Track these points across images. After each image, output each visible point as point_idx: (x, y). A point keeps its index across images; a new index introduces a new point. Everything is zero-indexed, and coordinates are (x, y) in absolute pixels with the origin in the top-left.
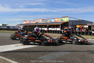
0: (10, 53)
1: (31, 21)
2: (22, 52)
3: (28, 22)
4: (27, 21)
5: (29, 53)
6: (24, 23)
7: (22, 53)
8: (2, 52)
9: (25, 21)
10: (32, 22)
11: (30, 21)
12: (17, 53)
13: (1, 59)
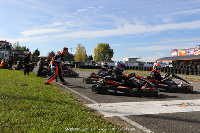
0: (153, 119)
1: (190, 49)
2: (181, 120)
3: (184, 52)
4: (180, 51)
5: (196, 124)
6: (175, 54)
7: (181, 122)
8: (138, 115)
9: (176, 50)
10: (192, 52)
11: (187, 50)
12: (170, 120)
13: (140, 130)
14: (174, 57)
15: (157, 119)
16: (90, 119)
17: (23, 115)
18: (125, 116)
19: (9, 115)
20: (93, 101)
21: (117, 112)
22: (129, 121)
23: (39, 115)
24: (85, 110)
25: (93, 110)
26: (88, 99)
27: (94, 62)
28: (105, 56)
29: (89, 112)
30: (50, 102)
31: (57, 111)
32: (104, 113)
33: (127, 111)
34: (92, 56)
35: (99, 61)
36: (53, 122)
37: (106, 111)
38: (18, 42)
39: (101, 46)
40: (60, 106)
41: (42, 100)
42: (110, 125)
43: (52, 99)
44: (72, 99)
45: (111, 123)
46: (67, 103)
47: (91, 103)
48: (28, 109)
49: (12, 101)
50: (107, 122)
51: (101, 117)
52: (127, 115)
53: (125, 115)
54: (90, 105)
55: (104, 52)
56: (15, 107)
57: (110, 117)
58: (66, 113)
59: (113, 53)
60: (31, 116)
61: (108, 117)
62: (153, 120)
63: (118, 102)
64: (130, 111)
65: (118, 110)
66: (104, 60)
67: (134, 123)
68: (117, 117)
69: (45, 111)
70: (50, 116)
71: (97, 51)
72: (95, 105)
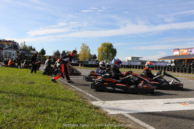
1: (191, 48)
2: (183, 118)
3: (185, 51)
4: (182, 50)
6: (177, 53)
7: (183, 120)
8: (141, 113)
9: (178, 49)
11: (189, 49)
12: (173, 118)
13: (143, 127)
14: (176, 56)
15: (160, 117)
16: (95, 116)
17: (30, 112)
18: (129, 114)
19: (16, 111)
20: (97, 99)
21: (121, 110)
22: (133, 118)
23: (45, 112)
24: (90, 107)
25: (97, 108)
26: (93, 97)
27: (97, 61)
28: (108, 55)
29: (93, 110)
30: (56, 99)
31: (62, 108)
32: (108, 111)
33: (131, 109)
34: (95, 55)
35: (102, 60)
36: (58, 119)
37: (110, 109)
38: (25, 42)
39: (104, 45)
40: (65, 103)
41: (47, 98)
42: (114, 123)
43: (58, 97)
44: (77, 97)
45: (115, 120)
46: (72, 100)
47: (96, 100)
48: (34, 106)
49: (19, 98)
50: (111, 120)
51: (105, 114)
52: (131, 112)
53: (128, 112)
54: (94, 103)
55: (107, 51)
56: (22, 104)
57: (114, 115)
58: (71, 110)
59: (116, 52)
60: (37, 113)
61: (111, 115)
62: (156, 117)
63: (121, 99)
64: (134, 109)
65: (122, 107)
66: (107, 58)
67: (137, 121)
68: (120, 114)
69: (51, 108)
70: (56, 113)
71: (101, 50)
72: (99, 102)
